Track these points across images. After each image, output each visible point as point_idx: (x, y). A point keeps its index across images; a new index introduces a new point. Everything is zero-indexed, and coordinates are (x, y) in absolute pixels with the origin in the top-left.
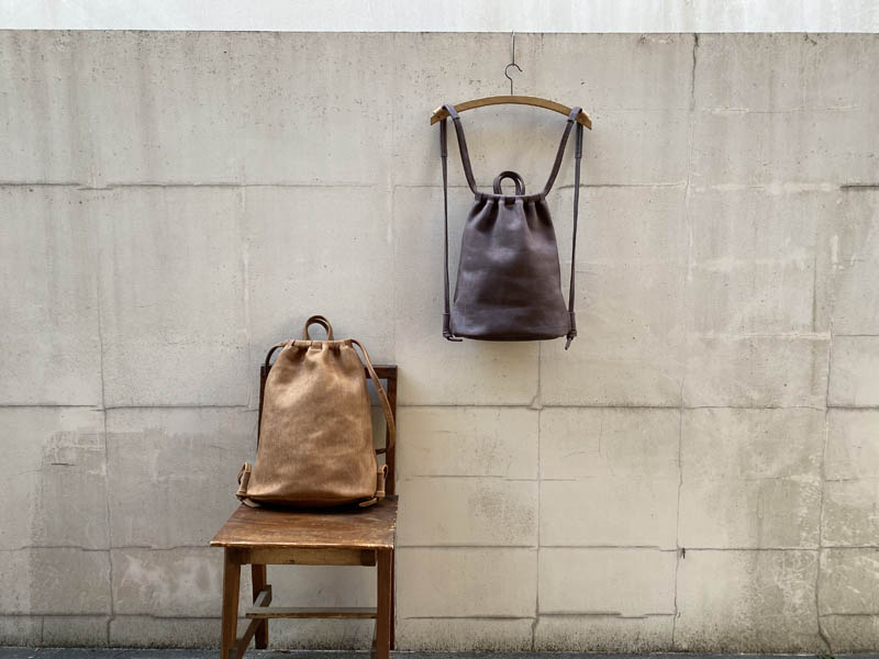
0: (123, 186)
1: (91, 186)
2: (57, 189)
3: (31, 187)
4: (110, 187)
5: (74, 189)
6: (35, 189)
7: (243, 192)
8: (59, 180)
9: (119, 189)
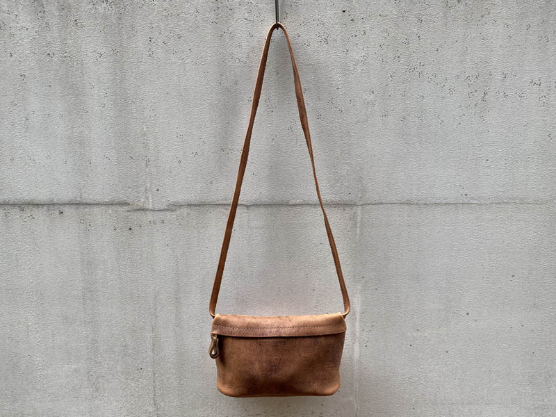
0: (190, 205)
1: (146, 206)
2: (97, 210)
3: (62, 208)
4: (173, 207)
5: (121, 209)
6: (66, 209)
7: (359, 213)
8: (99, 198)
9: (185, 211)
